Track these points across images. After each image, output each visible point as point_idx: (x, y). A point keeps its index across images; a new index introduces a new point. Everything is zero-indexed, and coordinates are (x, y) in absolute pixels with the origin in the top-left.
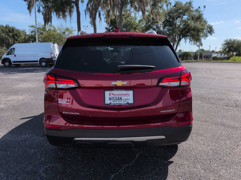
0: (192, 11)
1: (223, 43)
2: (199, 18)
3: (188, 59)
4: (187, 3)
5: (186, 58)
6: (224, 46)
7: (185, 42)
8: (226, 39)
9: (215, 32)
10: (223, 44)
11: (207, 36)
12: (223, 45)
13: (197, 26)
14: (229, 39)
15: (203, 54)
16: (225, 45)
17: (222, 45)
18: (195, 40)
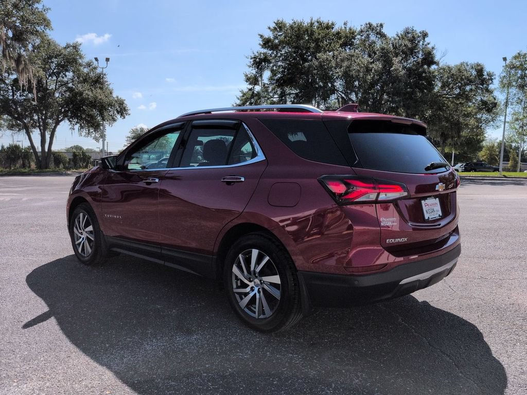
0: (80, 65)
1: (129, 135)
2: (98, 81)
3: (80, 166)
4: (68, 46)
5: (75, 165)
6: (130, 141)
7: (70, 128)
8: (134, 128)
9: (129, 112)
10: (129, 137)
11: (114, 120)
12: (129, 139)
13: (100, 97)
14: (139, 129)
15: (90, 157)
16: (133, 139)
17: (127, 139)
18: (91, 126)
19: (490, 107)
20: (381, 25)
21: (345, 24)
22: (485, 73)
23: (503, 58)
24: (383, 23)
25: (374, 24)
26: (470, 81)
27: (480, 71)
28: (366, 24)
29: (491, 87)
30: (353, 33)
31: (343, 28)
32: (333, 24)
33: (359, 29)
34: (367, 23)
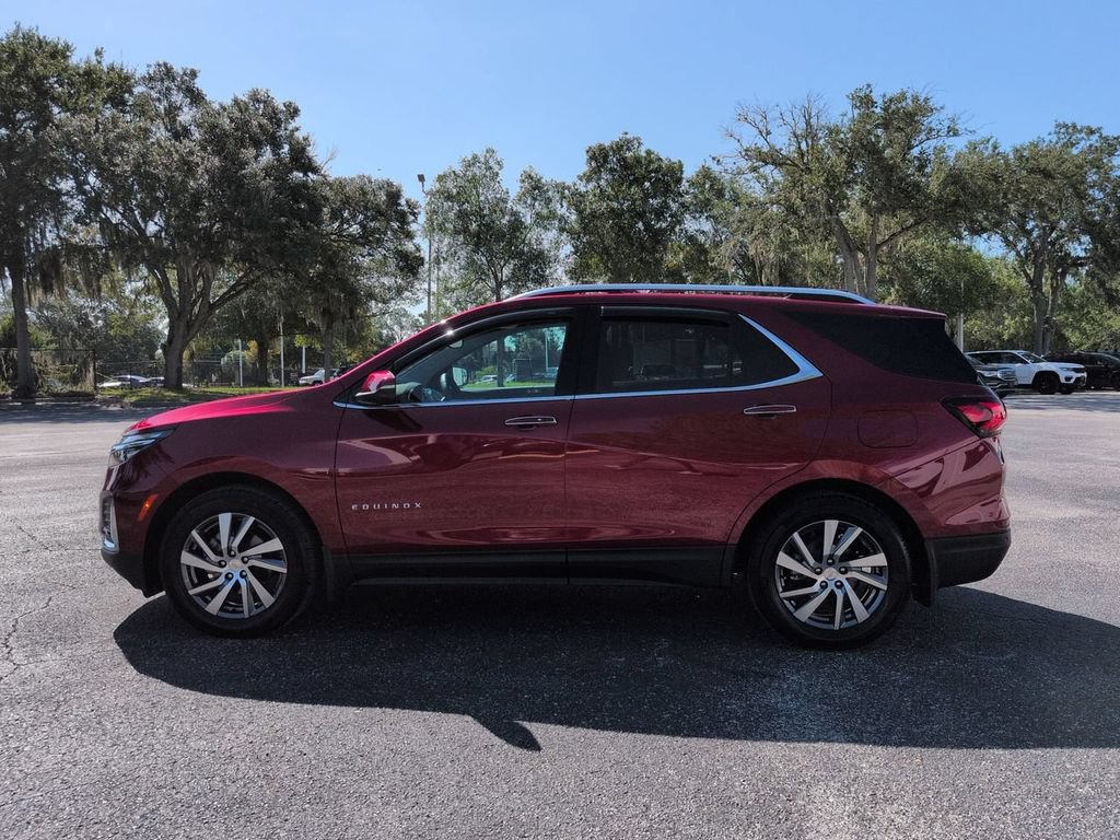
19: (410, 265)
20: (194, 74)
21: (98, 53)
22: (403, 202)
23: (419, 176)
24: (196, 68)
25: (178, 69)
26: (379, 213)
27: (394, 196)
28: (159, 65)
29: (413, 227)
30: (127, 78)
31: (95, 62)
32: (67, 47)
33: (141, 72)
34: (161, 63)
